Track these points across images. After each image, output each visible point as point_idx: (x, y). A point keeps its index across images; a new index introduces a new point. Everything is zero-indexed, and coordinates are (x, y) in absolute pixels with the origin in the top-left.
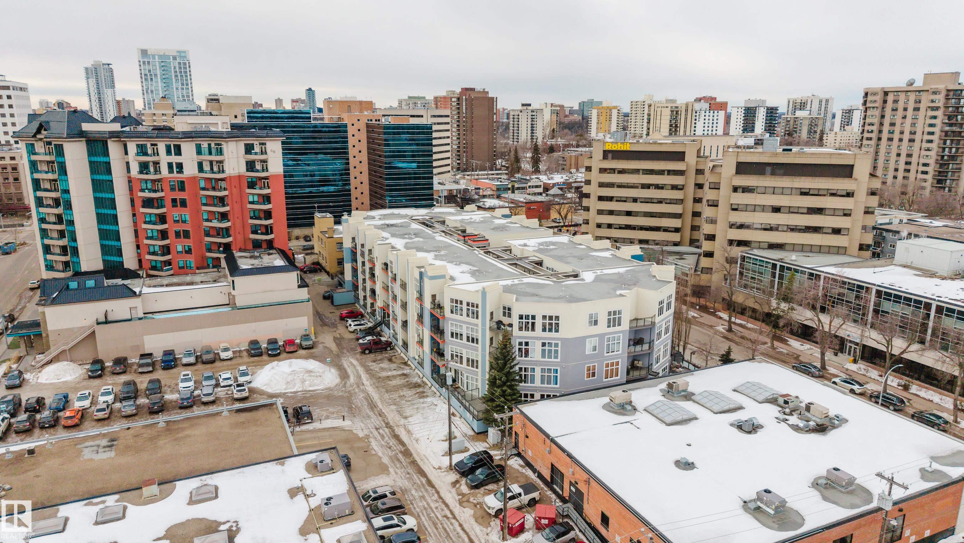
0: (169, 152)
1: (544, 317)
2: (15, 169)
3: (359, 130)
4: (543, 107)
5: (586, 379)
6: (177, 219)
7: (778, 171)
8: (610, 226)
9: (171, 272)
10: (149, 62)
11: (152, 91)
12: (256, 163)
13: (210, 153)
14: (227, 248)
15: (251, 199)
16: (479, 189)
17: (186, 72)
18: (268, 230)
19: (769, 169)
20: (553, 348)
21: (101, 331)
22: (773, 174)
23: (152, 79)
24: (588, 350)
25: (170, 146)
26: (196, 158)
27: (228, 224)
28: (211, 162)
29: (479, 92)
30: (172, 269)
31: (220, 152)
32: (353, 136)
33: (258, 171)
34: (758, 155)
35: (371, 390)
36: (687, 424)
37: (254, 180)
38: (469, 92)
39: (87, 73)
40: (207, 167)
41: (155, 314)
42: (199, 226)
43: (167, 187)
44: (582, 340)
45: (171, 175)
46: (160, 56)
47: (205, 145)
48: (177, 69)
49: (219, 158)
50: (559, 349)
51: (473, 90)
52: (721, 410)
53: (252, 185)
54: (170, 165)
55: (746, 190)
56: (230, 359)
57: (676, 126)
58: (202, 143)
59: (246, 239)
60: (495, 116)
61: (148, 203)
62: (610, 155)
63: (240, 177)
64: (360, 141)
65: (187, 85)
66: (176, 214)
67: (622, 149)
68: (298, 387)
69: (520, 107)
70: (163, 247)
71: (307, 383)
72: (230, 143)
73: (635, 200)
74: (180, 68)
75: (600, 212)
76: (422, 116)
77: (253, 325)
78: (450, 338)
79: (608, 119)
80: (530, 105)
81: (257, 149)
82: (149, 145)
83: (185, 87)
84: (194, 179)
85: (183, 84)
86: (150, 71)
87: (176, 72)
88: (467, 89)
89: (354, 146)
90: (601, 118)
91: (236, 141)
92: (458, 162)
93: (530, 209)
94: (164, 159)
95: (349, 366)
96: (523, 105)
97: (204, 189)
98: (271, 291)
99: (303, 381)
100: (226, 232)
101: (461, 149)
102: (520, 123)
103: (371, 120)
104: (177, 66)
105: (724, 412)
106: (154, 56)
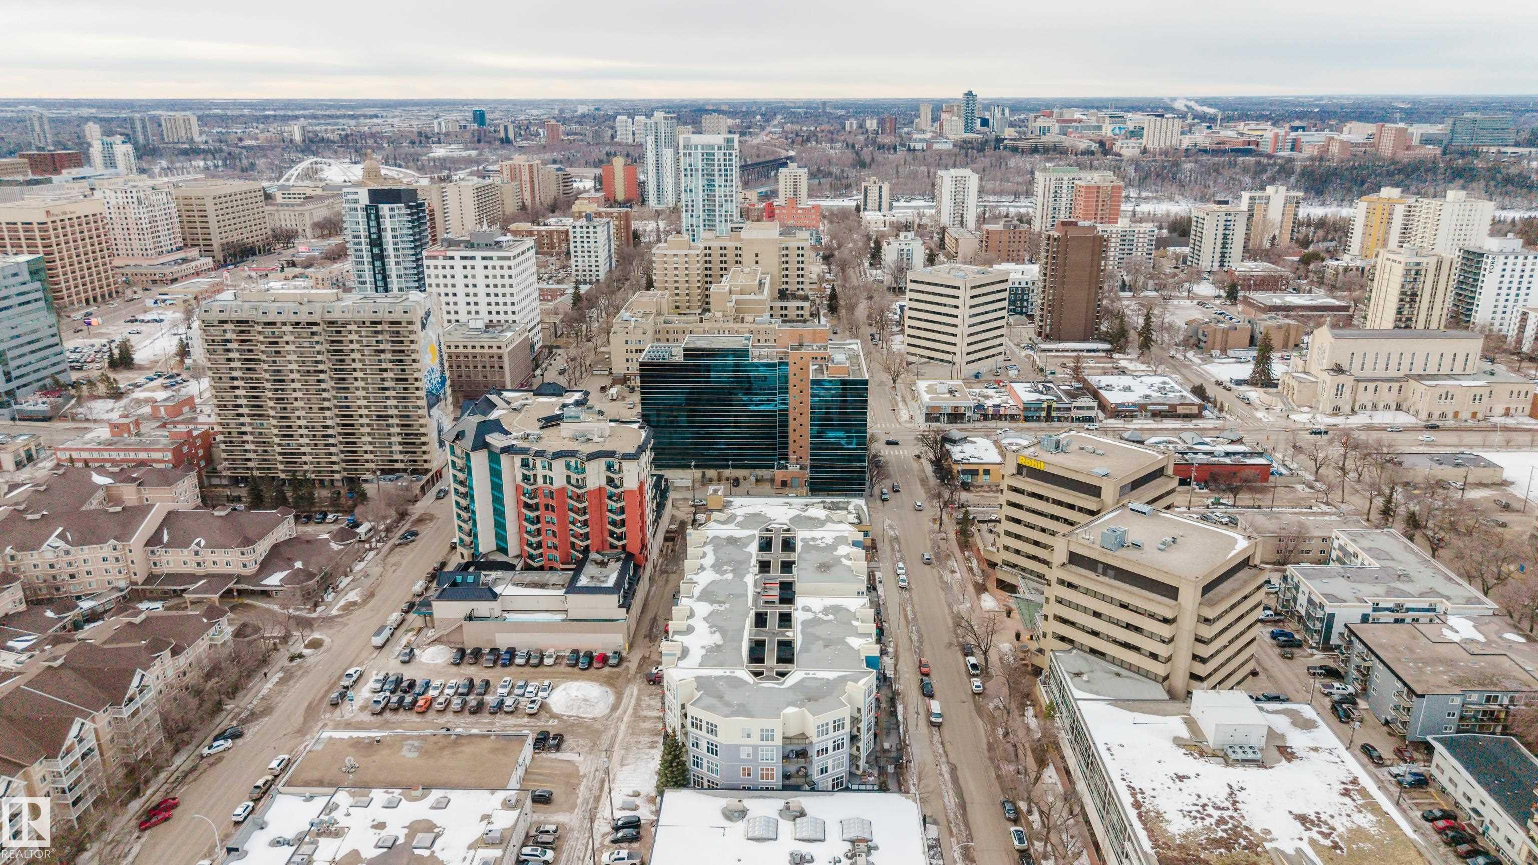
0: (544, 467)
1: (708, 722)
2: (500, 357)
3: (801, 369)
5: (742, 777)
6: (549, 521)
7: (1109, 572)
8: (1017, 552)
9: (542, 563)
10: (690, 155)
12: (615, 478)
13: (577, 470)
14: (586, 550)
15: (609, 508)
16: (999, 406)
17: (731, 165)
18: (622, 536)
19: (1101, 569)
20: (714, 748)
22: (1104, 572)
23: (691, 175)
24: (743, 756)
25: (545, 463)
26: (565, 474)
27: (588, 530)
28: (577, 478)
30: (543, 560)
31: (583, 470)
32: (795, 374)
33: (615, 485)
34: (1089, 549)
35: (623, 727)
37: (613, 493)
40: (573, 481)
42: (566, 527)
43: (541, 495)
44: (738, 747)
45: (545, 486)
47: (572, 463)
49: (583, 475)
50: (720, 749)
51: (1074, 224)
52: (801, 838)
53: (610, 497)
54: (545, 477)
55: (1068, 583)
56: (551, 665)
57: (1414, 294)
58: (570, 461)
59: (603, 542)
61: (527, 506)
62: (1022, 471)
63: (600, 491)
64: (802, 380)
66: (548, 516)
67: (1037, 467)
68: (573, 713)
70: (537, 542)
71: (582, 708)
73: (1042, 530)
74: (725, 160)
75: (1011, 534)
77: (580, 636)
81: (615, 467)
82: (530, 460)
83: (728, 184)
84: (563, 490)
88: (1068, 224)
89: (795, 386)
90: (1373, 218)
91: (598, 461)
94: (540, 472)
95: (627, 696)
97: (570, 498)
98: (596, 608)
99: (580, 706)
100: (585, 536)
104: (722, 158)
105: (804, 840)
106: (696, 148)
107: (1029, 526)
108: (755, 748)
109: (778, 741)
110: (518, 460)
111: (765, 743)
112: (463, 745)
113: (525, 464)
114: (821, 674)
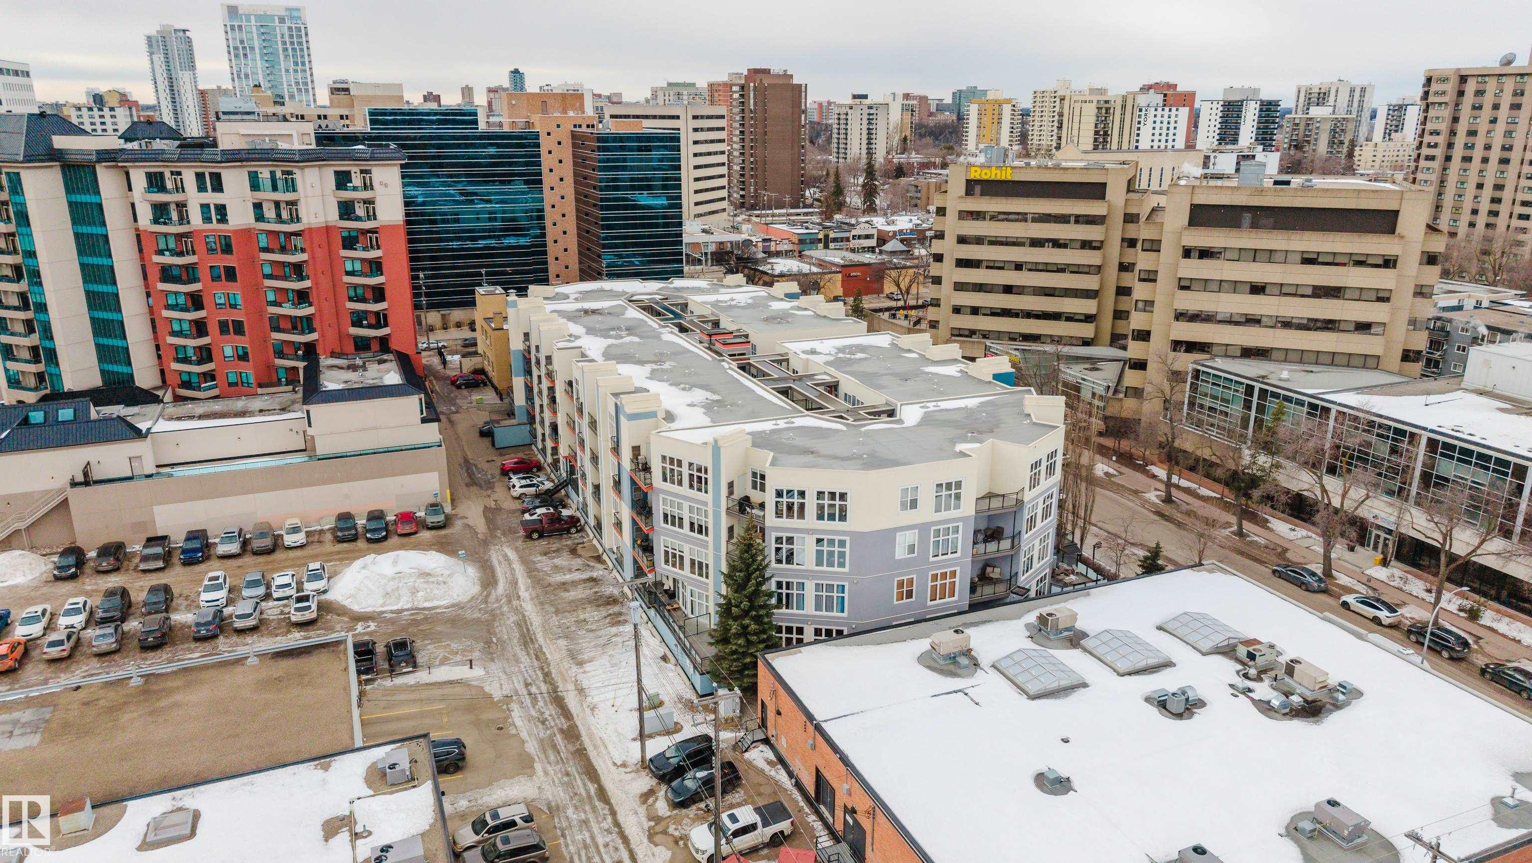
0: (202, 188)
1: (820, 494)
3: (559, 143)
4: (889, 100)
5: (895, 602)
6: (222, 301)
7: (1263, 222)
8: (975, 311)
9: (216, 392)
10: (240, 27)
11: (247, 76)
12: (357, 205)
13: (275, 188)
14: (310, 350)
15: (349, 267)
16: (770, 240)
17: (300, 43)
18: (381, 320)
19: (1247, 217)
20: (836, 549)
21: (77, 497)
22: (1255, 225)
23: (245, 55)
24: (900, 553)
25: (203, 174)
26: (250, 197)
27: (310, 310)
28: (277, 204)
29: (778, 76)
30: (216, 386)
31: (291, 186)
32: (550, 152)
33: (358, 219)
34: (1229, 192)
35: (529, 608)
36: (1067, 695)
37: (354, 234)
38: (759, 76)
39: (150, 45)
40: (269, 212)
41: (177, 469)
42: (261, 312)
43: (200, 248)
44: (889, 536)
45: (208, 226)
46: (259, 17)
47: (265, 174)
48: (287, 39)
49: (289, 196)
50: (847, 550)
51: (766, 72)
52: (1131, 669)
53: (349, 242)
54: (205, 207)
55: (1205, 254)
56: (302, 547)
57: (1106, 133)
58: (260, 170)
59: (342, 336)
60: (803, 117)
62: (978, 189)
63: (328, 230)
64: (560, 162)
65: (303, 64)
66: (219, 294)
67: (998, 178)
68: (404, 603)
69: (849, 101)
70: (200, 348)
71: (420, 594)
72: (306, 170)
73: (1019, 267)
74: (291, 36)
75: (960, 287)
76: (678, 117)
77: (345, 487)
78: (663, 525)
79: (996, 121)
80: (865, 97)
81: (357, 181)
82: (167, 175)
83: (300, 67)
84: (247, 234)
85: (296, 64)
86: (242, 42)
87: (284, 43)
88: (757, 71)
89: (551, 170)
90: (984, 119)
91: (320, 166)
92: (742, 193)
93: (849, 276)
94: (194, 199)
95: (500, 563)
96: (855, 97)
97: (266, 250)
98: (376, 428)
99: (414, 591)
100: (306, 323)
101: (747, 173)
102: (849, 127)
103: (580, 126)
104: (287, 33)
105: (1137, 672)
106: (248, 17)
107: (993, 266)
108: (923, 528)
109: (968, 508)
110: (139, 179)
111: (944, 515)
112: (170, 692)
113: (156, 182)
114: (944, 405)
